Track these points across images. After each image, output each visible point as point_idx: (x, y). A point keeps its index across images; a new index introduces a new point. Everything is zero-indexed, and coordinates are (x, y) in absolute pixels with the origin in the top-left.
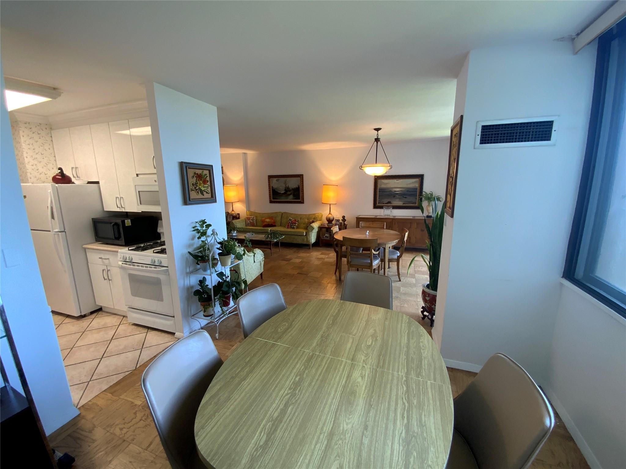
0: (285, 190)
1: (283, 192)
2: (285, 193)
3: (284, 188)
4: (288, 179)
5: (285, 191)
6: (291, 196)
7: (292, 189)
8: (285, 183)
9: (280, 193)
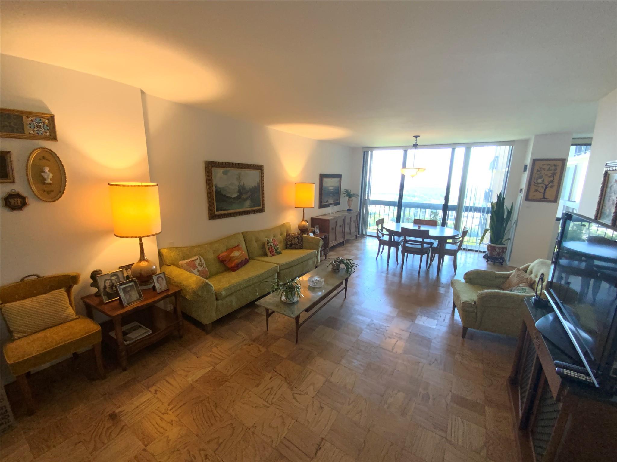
0: (239, 191)
1: (235, 195)
2: (239, 197)
3: (237, 188)
4: (243, 171)
5: (238, 194)
6: (248, 203)
7: (249, 189)
8: (239, 179)
9: (230, 198)
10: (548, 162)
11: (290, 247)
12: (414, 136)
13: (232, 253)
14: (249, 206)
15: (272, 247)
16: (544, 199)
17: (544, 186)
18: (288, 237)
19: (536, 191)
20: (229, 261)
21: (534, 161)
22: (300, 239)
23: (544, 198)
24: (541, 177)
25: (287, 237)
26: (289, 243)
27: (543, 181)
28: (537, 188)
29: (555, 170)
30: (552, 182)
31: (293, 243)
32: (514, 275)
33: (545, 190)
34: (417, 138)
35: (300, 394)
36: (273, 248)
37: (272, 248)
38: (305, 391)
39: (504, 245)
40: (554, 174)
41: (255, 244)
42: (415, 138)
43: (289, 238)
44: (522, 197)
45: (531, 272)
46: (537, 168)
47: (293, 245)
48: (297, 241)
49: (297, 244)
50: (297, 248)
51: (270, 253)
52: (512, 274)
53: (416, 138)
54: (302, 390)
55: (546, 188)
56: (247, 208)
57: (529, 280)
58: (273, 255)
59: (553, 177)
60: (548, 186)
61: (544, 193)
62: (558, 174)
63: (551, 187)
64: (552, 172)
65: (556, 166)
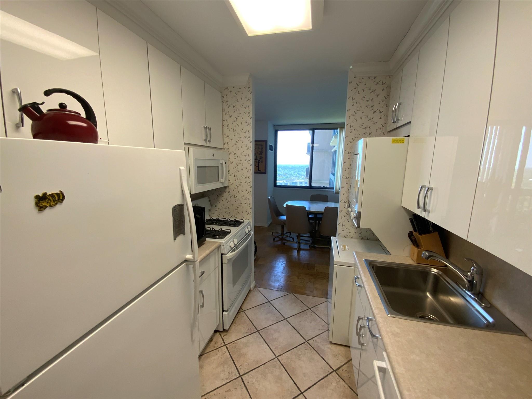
10: (257, 143)
16: (259, 171)
17: (258, 162)
23: (259, 170)
27: (256, 157)
29: (262, 149)
30: (261, 158)
33: (259, 164)
40: (262, 152)
55: (259, 163)
59: (261, 154)
60: (260, 161)
61: (258, 167)
62: (264, 152)
63: (262, 162)
64: (260, 150)
65: (261, 145)
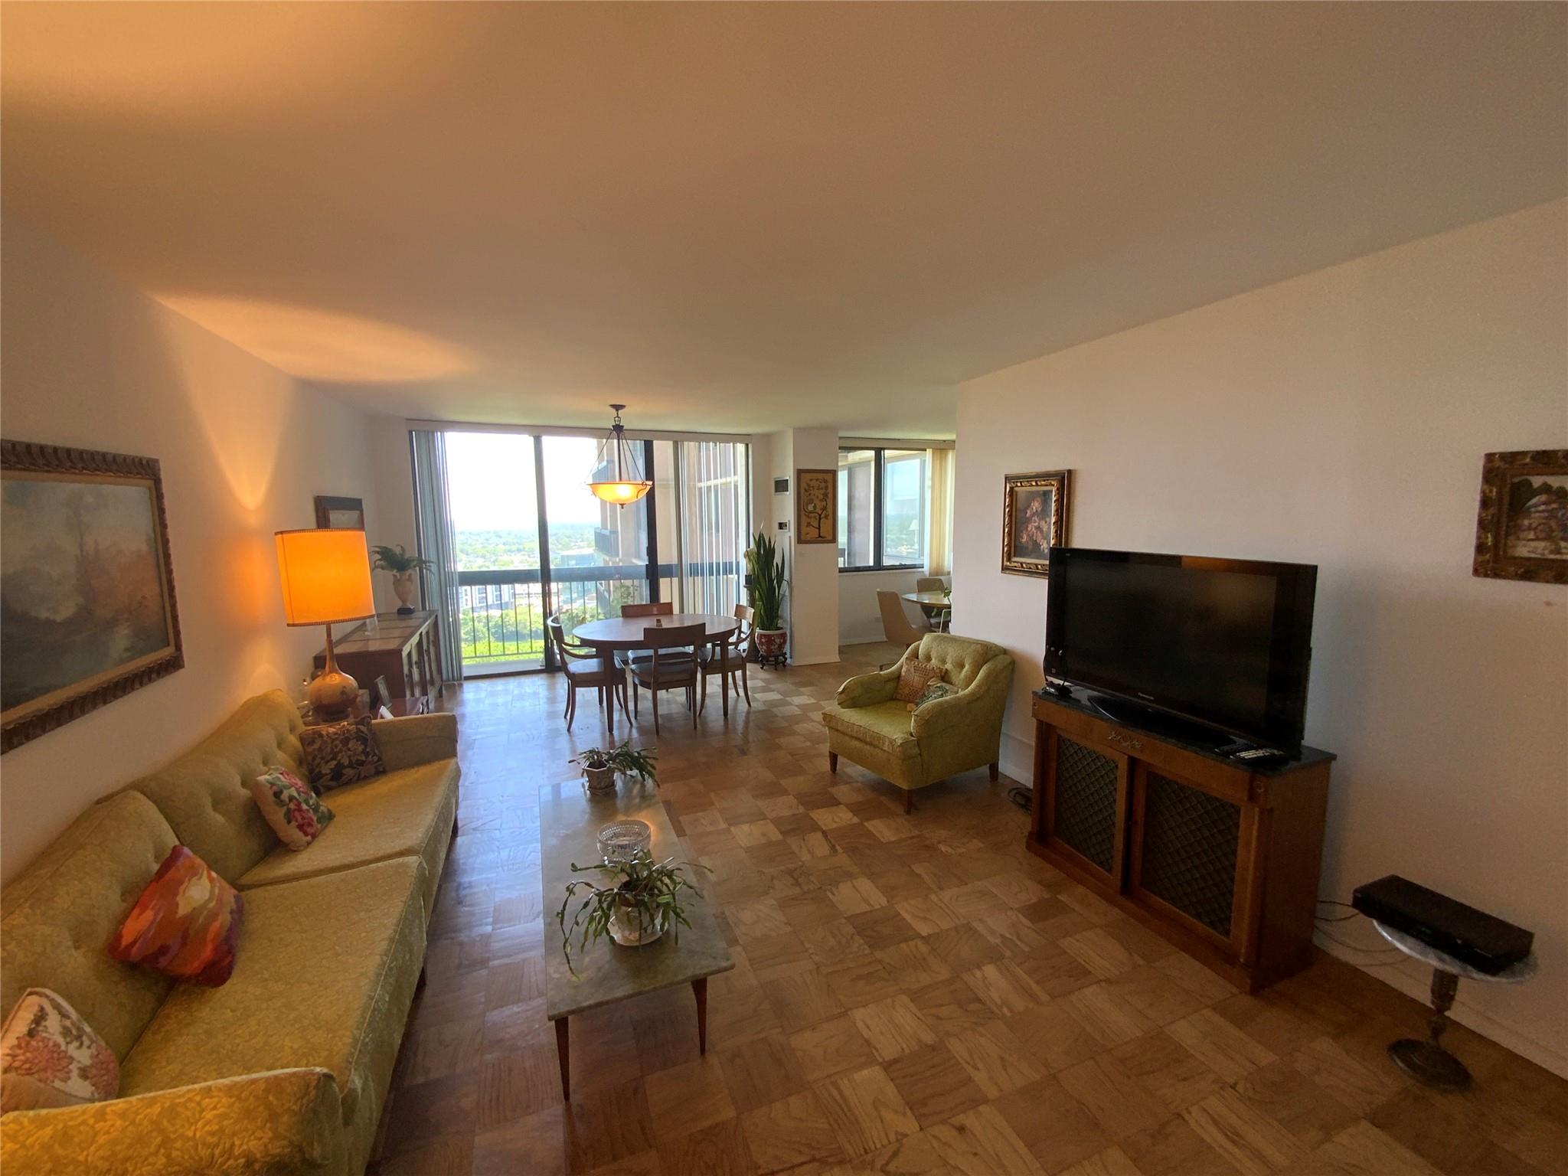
0: (83, 587)
1: (69, 610)
2: (83, 618)
3: (73, 569)
5: (80, 601)
6: (121, 638)
8: (78, 527)
10: (815, 476)
11: (333, 784)
12: (613, 406)
13: (179, 899)
14: (127, 650)
15: (299, 804)
16: (820, 539)
17: (818, 517)
18: (316, 746)
19: (809, 524)
20: (184, 944)
21: (800, 473)
22: (369, 737)
23: (820, 536)
24: (811, 501)
25: (310, 749)
26: (326, 769)
27: (815, 507)
28: (809, 521)
29: (826, 488)
30: (824, 509)
31: (346, 763)
32: (908, 670)
33: (819, 523)
34: (620, 411)
35: (895, 1154)
36: (304, 807)
37: (300, 810)
38: (892, 1138)
39: (782, 628)
40: (826, 495)
41: (219, 818)
42: (614, 411)
43: (320, 749)
44: (790, 537)
45: (928, 658)
46: (804, 485)
47: (349, 772)
48: (361, 748)
49: (361, 763)
50: (366, 778)
51: (301, 834)
52: (904, 669)
53: (617, 410)
54: (885, 1142)
55: (820, 519)
56: (122, 661)
57: (938, 671)
58: (314, 836)
59: (826, 500)
60: (822, 516)
61: (819, 528)
62: (830, 495)
63: (826, 517)
64: (822, 491)
65: (826, 481)
